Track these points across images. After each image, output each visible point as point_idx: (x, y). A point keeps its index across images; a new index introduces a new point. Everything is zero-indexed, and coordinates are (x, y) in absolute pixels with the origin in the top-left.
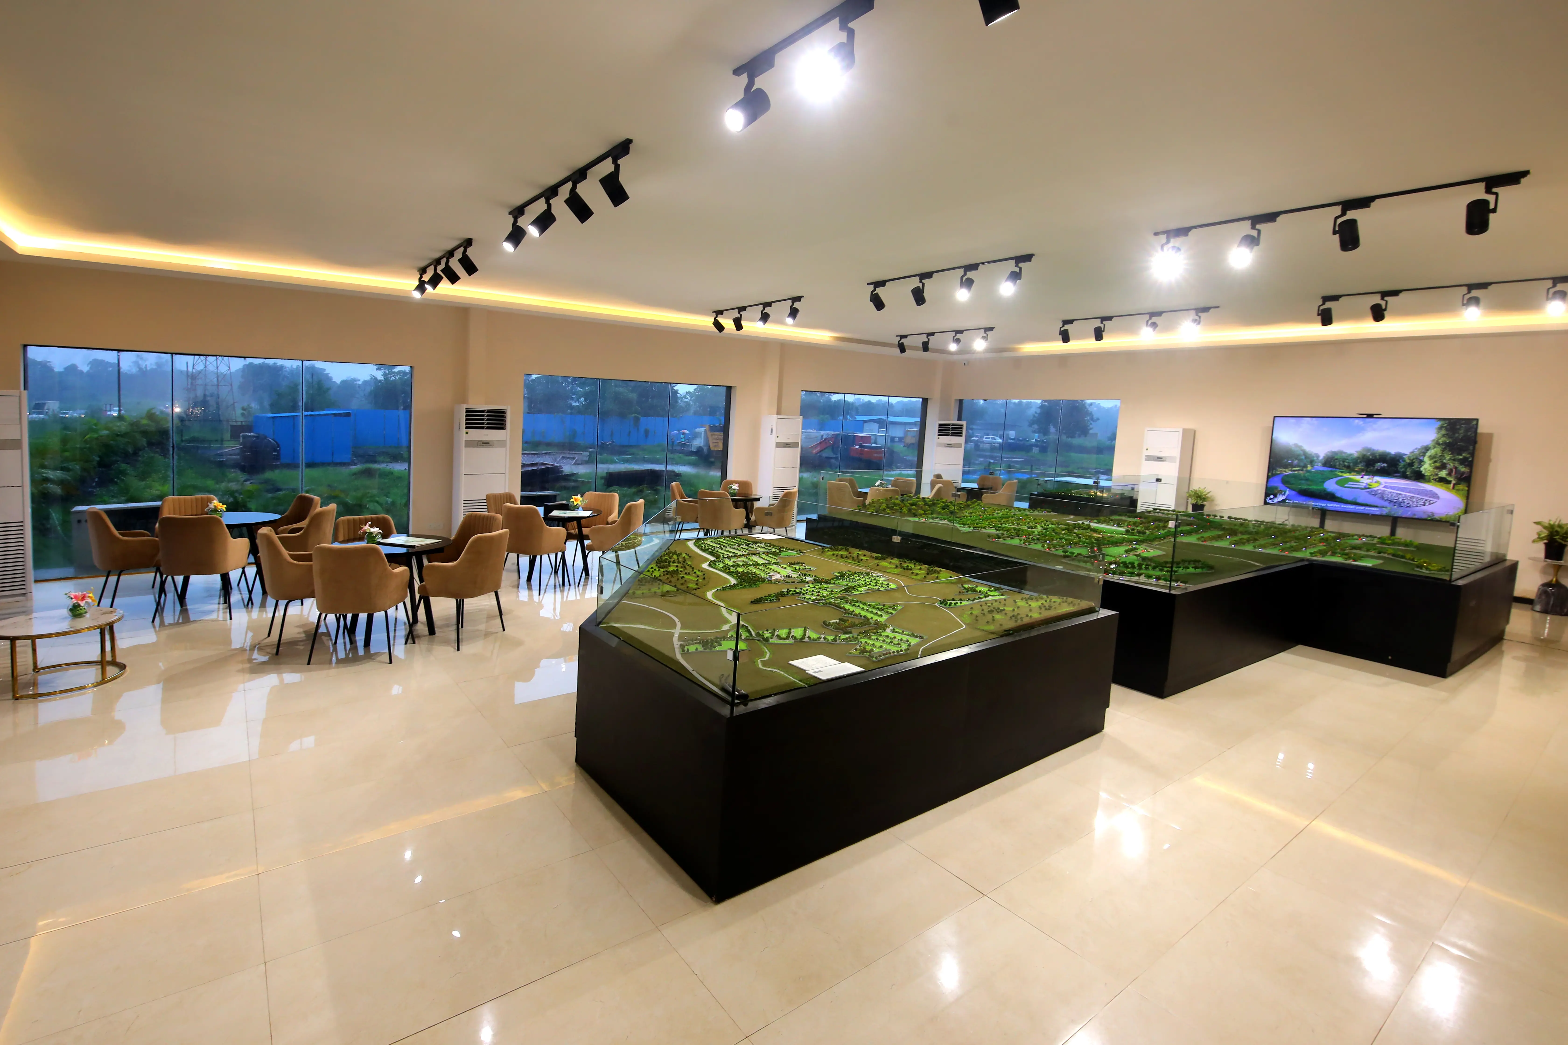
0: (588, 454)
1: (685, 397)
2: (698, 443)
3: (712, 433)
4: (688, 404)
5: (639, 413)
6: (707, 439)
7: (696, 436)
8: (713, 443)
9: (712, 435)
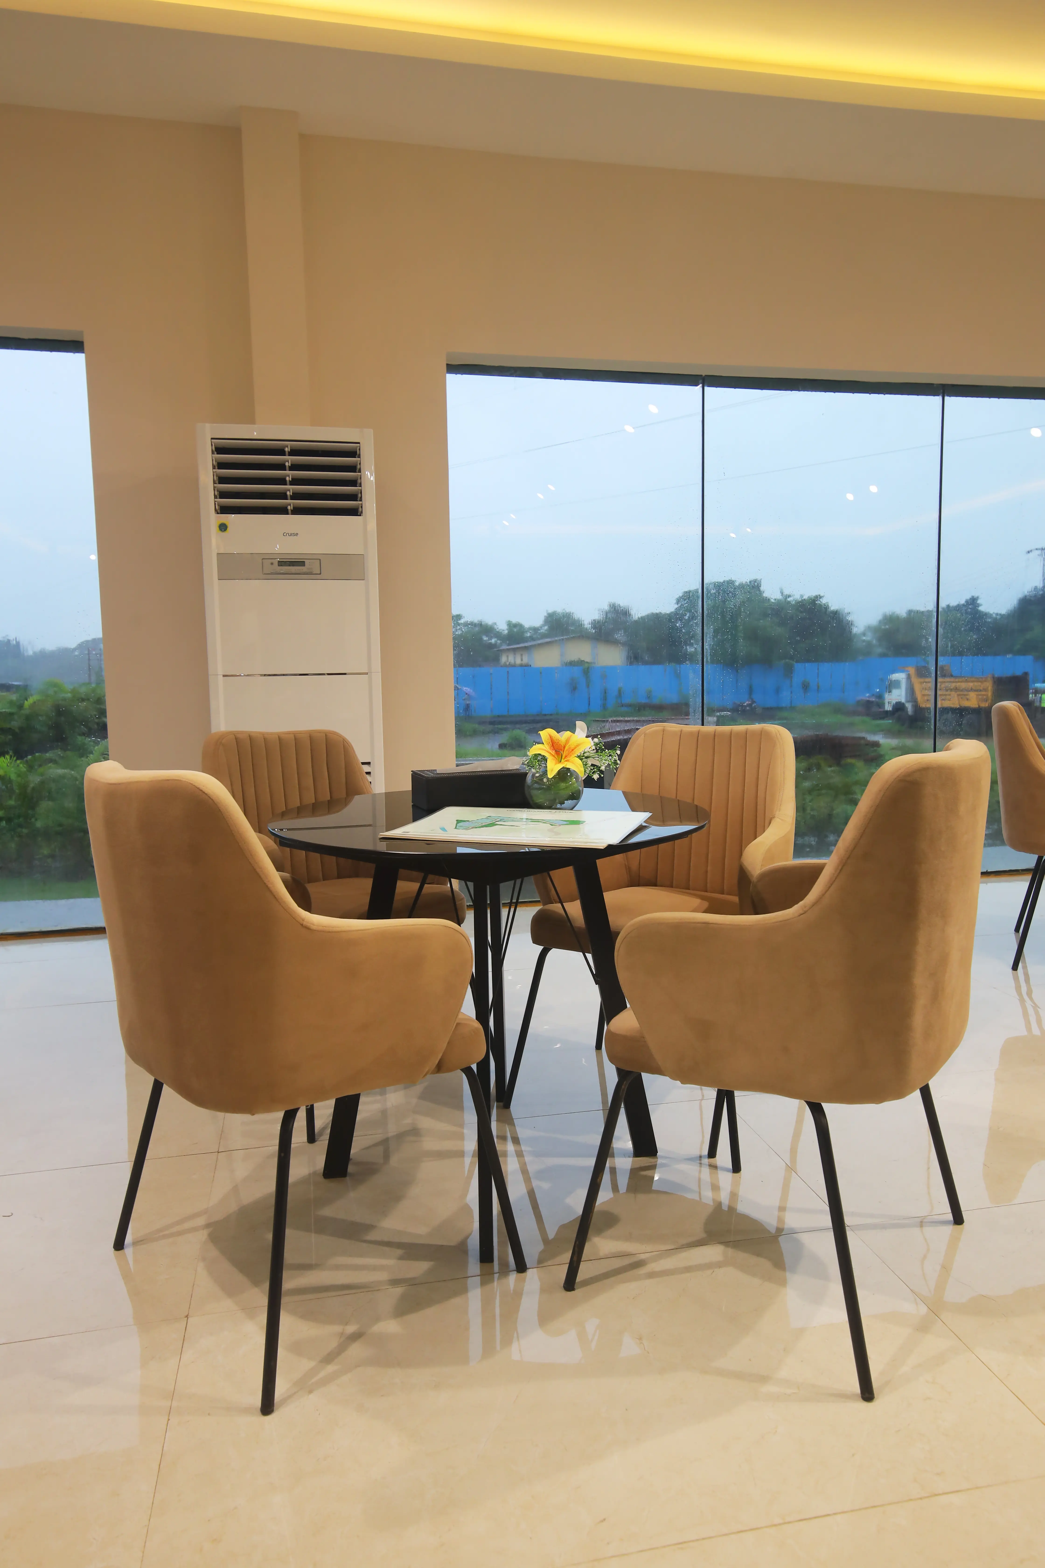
0: (715, 719)
1: (864, 634)
2: (897, 696)
3: (922, 680)
4: (869, 644)
5: (792, 658)
6: (911, 691)
7: (892, 686)
8: (924, 695)
9: (921, 683)
